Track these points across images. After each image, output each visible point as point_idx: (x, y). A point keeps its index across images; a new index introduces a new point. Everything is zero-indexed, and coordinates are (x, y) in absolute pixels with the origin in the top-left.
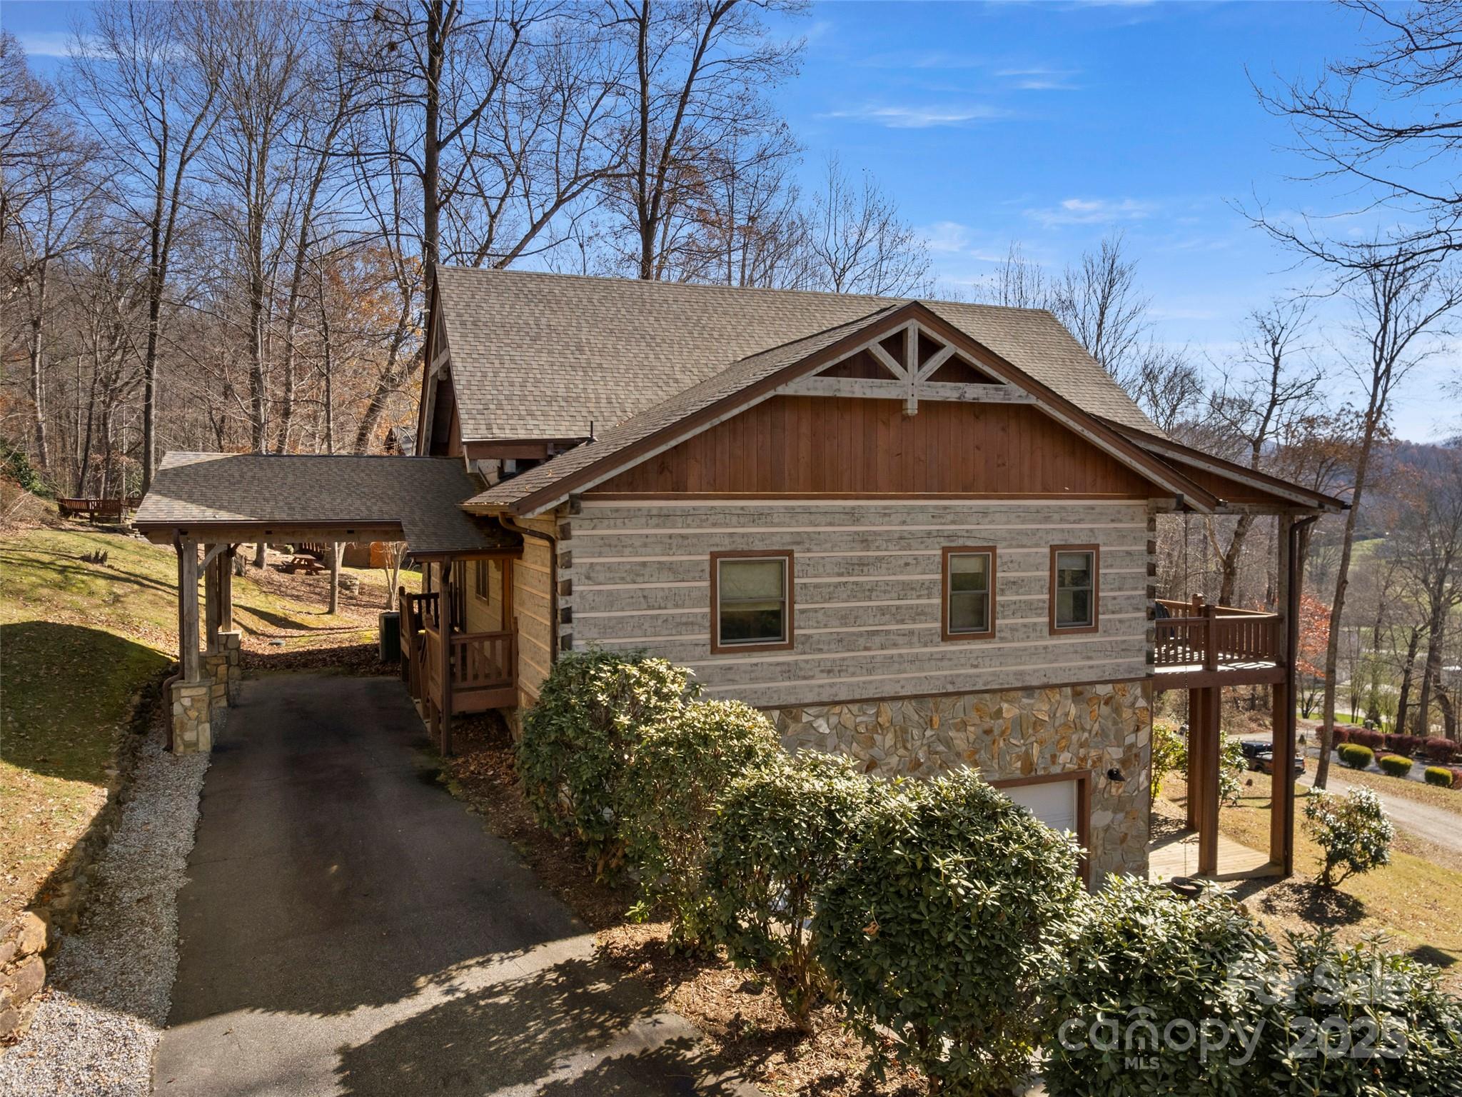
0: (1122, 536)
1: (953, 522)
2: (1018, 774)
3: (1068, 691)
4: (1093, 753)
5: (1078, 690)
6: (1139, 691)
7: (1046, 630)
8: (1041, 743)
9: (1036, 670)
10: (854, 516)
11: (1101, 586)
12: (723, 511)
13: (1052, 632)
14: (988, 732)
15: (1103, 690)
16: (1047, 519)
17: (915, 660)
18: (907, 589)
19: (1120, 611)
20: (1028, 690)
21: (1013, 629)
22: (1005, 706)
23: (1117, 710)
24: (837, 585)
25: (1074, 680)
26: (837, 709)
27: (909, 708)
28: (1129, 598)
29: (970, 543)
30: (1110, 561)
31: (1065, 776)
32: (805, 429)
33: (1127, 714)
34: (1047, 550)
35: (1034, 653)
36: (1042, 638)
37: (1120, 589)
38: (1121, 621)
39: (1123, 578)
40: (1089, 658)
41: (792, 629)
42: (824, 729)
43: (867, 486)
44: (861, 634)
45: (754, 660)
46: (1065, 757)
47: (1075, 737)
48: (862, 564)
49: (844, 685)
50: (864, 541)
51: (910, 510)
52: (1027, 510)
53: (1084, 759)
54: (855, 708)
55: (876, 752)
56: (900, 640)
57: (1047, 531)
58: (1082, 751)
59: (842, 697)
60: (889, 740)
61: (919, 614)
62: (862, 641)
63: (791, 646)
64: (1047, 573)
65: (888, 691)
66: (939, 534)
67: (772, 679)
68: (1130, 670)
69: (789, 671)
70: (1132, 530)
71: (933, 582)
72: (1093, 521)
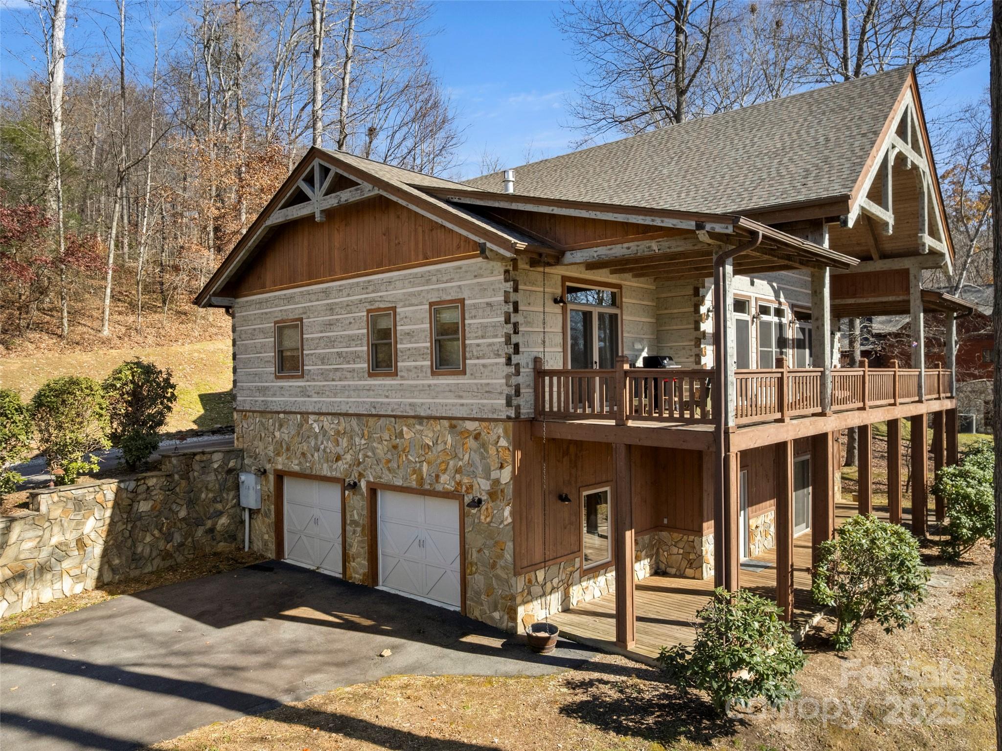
0: (483, 289)
1: (373, 292)
2: (414, 484)
3: (446, 423)
4: (466, 480)
5: (453, 421)
6: (500, 431)
7: (429, 371)
8: (429, 463)
9: (424, 404)
10: (326, 293)
11: (467, 335)
12: (279, 298)
13: (433, 373)
14: (395, 447)
15: (471, 426)
16: (428, 282)
17: (356, 389)
18: (351, 338)
19: (483, 357)
20: (419, 419)
21: (409, 370)
22: (405, 429)
23: (484, 445)
24: (320, 338)
25: (450, 414)
26: (322, 418)
27: (354, 422)
28: (490, 345)
29: (382, 306)
30: (474, 312)
31: (446, 495)
32: (306, 243)
33: (492, 451)
34: (427, 307)
35: (423, 389)
36: (426, 378)
37: (483, 337)
38: (484, 366)
39: (484, 327)
40: (461, 397)
41: (303, 365)
42: (317, 430)
43: (330, 275)
44: (330, 370)
45: (291, 384)
46: (444, 478)
47: (451, 463)
48: (330, 325)
49: (325, 402)
50: (331, 309)
51: (351, 286)
52: (415, 276)
53: (459, 484)
54: (330, 417)
55: (339, 450)
56: (349, 375)
57: (428, 291)
58: (458, 476)
59: (324, 410)
60: (344, 442)
61: (356, 357)
62: (331, 375)
63: (302, 376)
64: (428, 325)
65: (344, 409)
66: (366, 301)
67: (297, 396)
68: (494, 411)
69: (304, 392)
70: (492, 283)
71: (363, 335)
72: (461, 279)
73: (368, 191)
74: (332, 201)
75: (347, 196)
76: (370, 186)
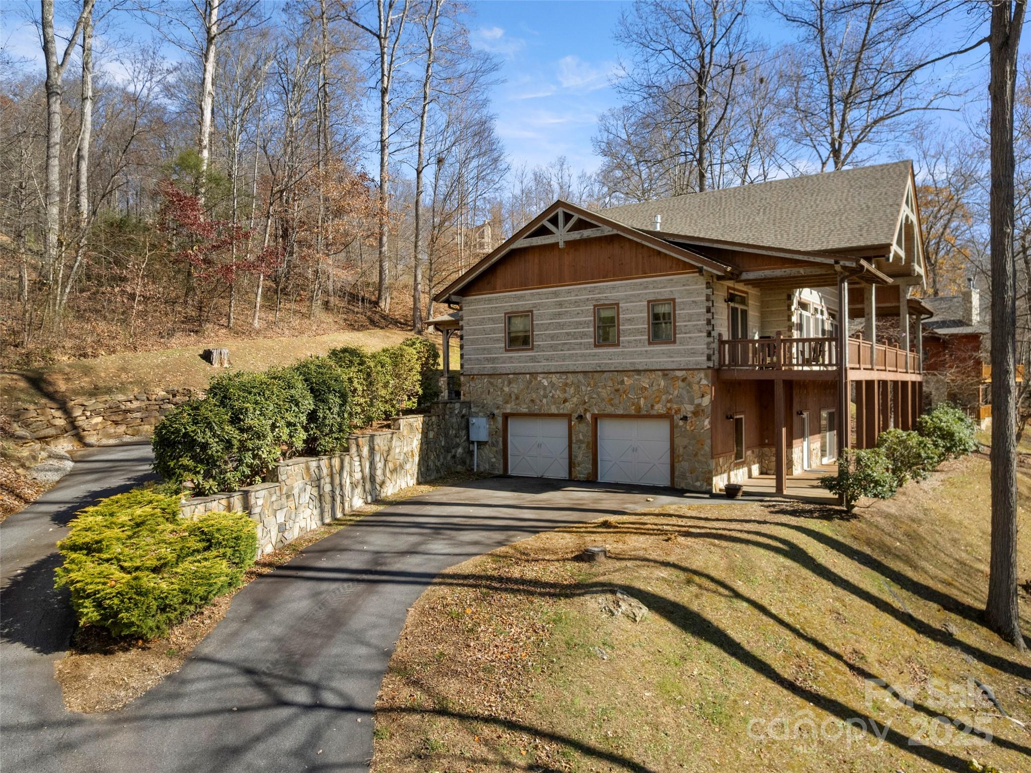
0: (690, 293)
1: (599, 293)
2: (633, 412)
3: (660, 373)
4: (675, 406)
5: (665, 372)
6: (702, 375)
7: (646, 343)
8: (645, 398)
9: (641, 362)
10: (556, 294)
11: (677, 320)
12: (509, 297)
13: (650, 343)
14: (617, 390)
15: (679, 374)
16: (646, 288)
17: (582, 355)
18: (579, 324)
19: (689, 332)
20: (638, 372)
21: (629, 342)
22: (626, 379)
23: (690, 385)
24: (550, 324)
25: (663, 368)
26: (551, 376)
27: (581, 377)
28: (695, 325)
29: (606, 302)
30: (682, 306)
31: (660, 416)
32: (536, 261)
33: (696, 387)
34: (646, 303)
35: (640, 354)
36: (644, 346)
37: (689, 321)
38: (690, 338)
39: (691, 315)
40: (671, 357)
41: (533, 341)
42: (546, 384)
43: (561, 281)
44: (559, 344)
45: (520, 354)
46: (656, 407)
47: (664, 397)
48: (559, 315)
49: (553, 365)
50: (560, 304)
51: (579, 290)
52: (635, 284)
53: (670, 409)
54: (558, 375)
55: (567, 395)
56: (576, 347)
57: (646, 294)
58: (669, 405)
59: (553, 371)
60: (572, 390)
61: (583, 335)
62: (560, 347)
63: (532, 349)
64: (646, 315)
65: (571, 369)
66: (592, 299)
67: (526, 362)
68: (698, 364)
69: (533, 359)
70: (696, 290)
71: (590, 321)
72: (672, 286)
73: (607, 231)
74: (576, 235)
75: (587, 233)
76: (610, 229)
